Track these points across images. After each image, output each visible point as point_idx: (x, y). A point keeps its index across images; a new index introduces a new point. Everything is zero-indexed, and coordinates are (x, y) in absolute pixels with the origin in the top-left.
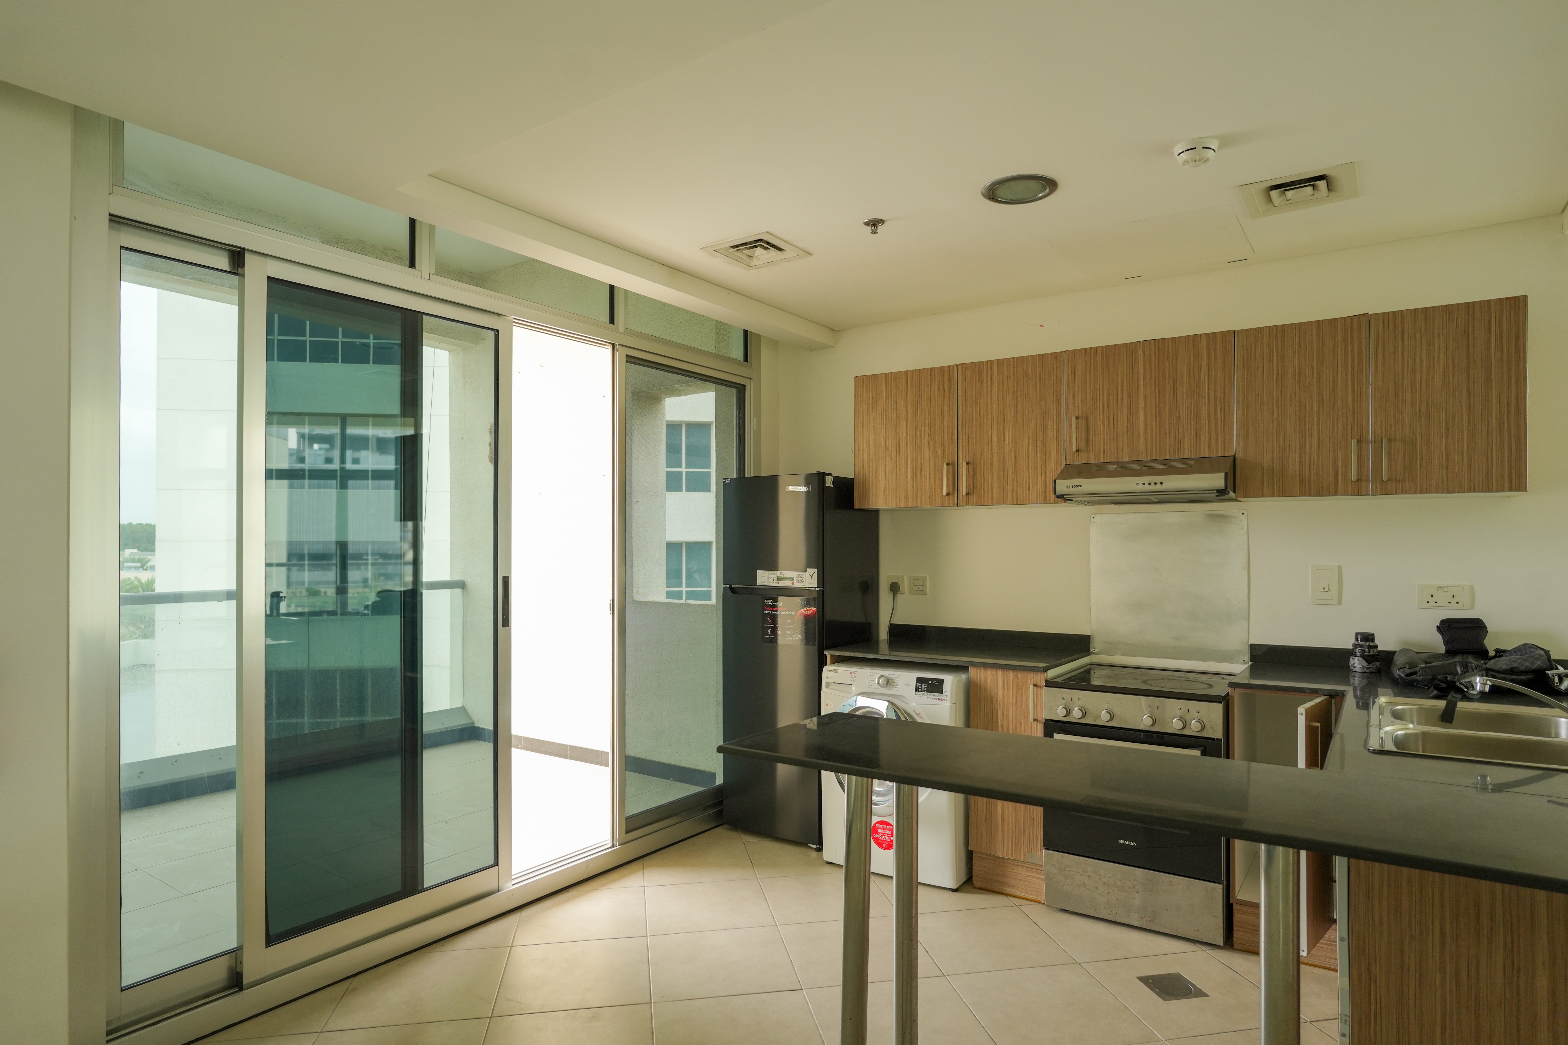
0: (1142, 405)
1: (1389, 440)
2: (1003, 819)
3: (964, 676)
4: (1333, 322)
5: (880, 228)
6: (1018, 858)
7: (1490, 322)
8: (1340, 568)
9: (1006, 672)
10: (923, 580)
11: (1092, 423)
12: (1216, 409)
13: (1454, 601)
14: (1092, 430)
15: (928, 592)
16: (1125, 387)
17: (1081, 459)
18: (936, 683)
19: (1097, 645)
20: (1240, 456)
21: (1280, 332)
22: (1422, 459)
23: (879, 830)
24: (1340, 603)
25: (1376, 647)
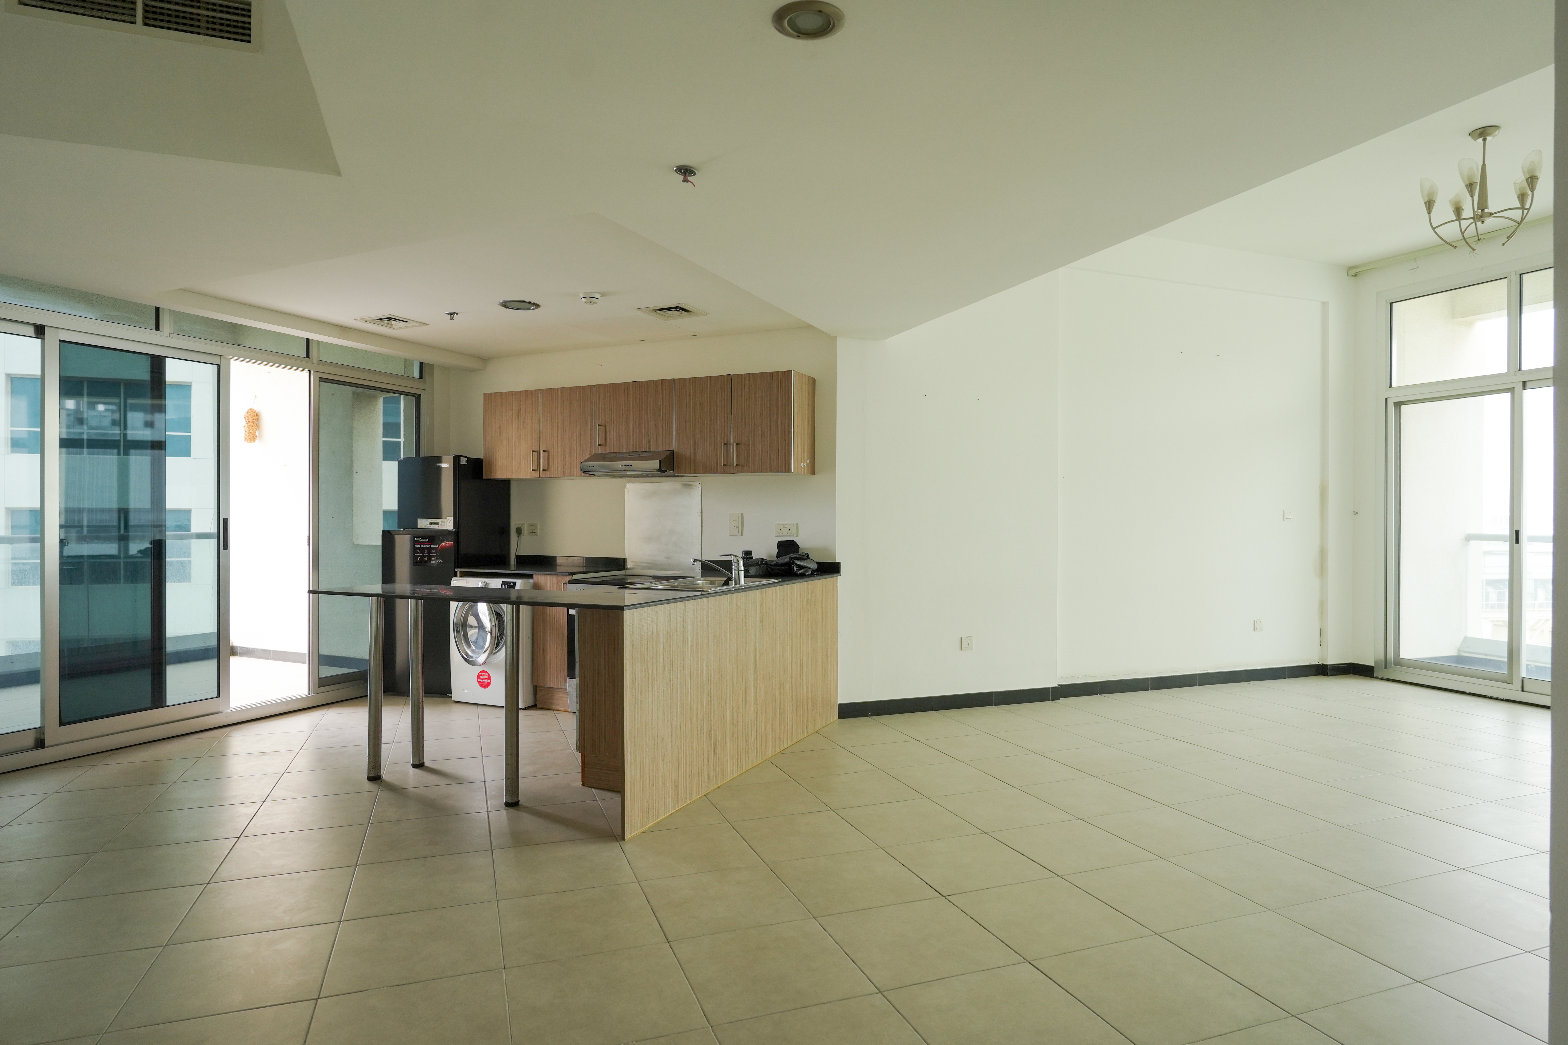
0: (631, 419)
1: (737, 444)
2: (550, 664)
3: (531, 581)
4: (716, 377)
5: (455, 316)
6: (558, 687)
7: (778, 382)
8: (742, 514)
9: (552, 576)
10: (536, 525)
11: (608, 429)
12: (665, 424)
13: (789, 532)
14: (608, 433)
15: (538, 534)
16: (624, 408)
17: (602, 450)
18: (512, 584)
19: (629, 565)
20: (676, 450)
21: (694, 381)
22: (752, 454)
23: (481, 677)
24: (742, 535)
25: (752, 558)
